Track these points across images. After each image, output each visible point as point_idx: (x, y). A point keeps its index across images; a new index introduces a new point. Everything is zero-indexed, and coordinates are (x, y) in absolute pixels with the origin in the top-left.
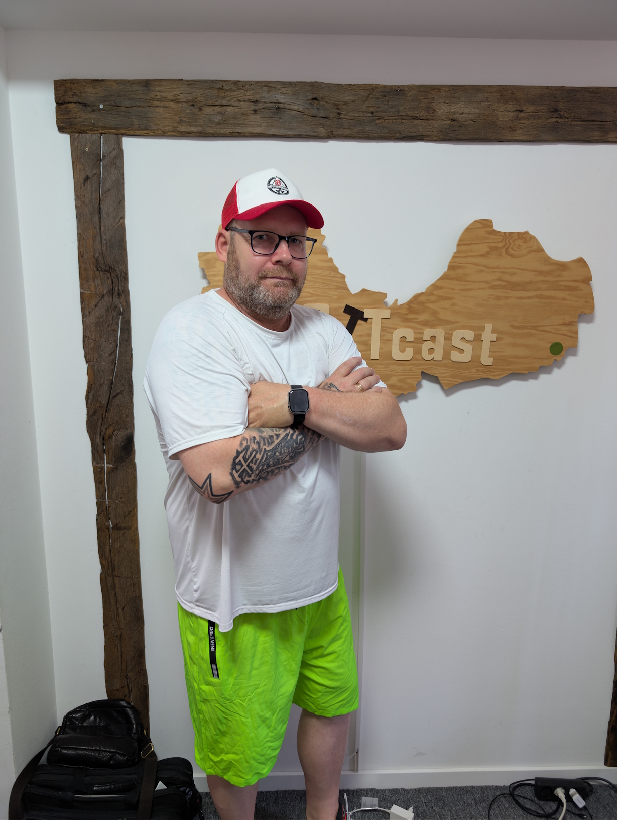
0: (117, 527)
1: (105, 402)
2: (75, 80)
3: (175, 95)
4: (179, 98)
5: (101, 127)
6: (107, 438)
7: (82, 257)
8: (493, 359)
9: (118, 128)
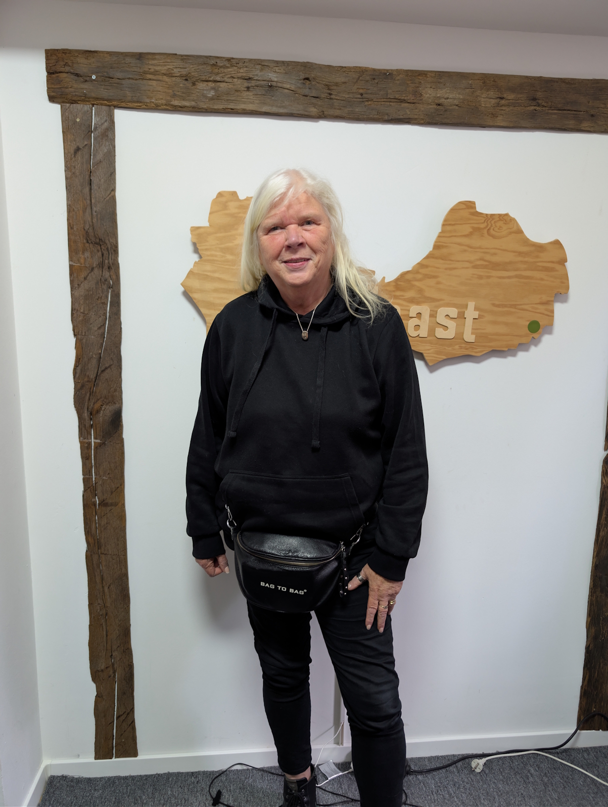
0: (103, 503)
1: (92, 376)
2: (67, 50)
3: (169, 69)
4: (172, 72)
5: (94, 98)
6: (94, 413)
7: (72, 228)
8: (475, 336)
9: (110, 99)
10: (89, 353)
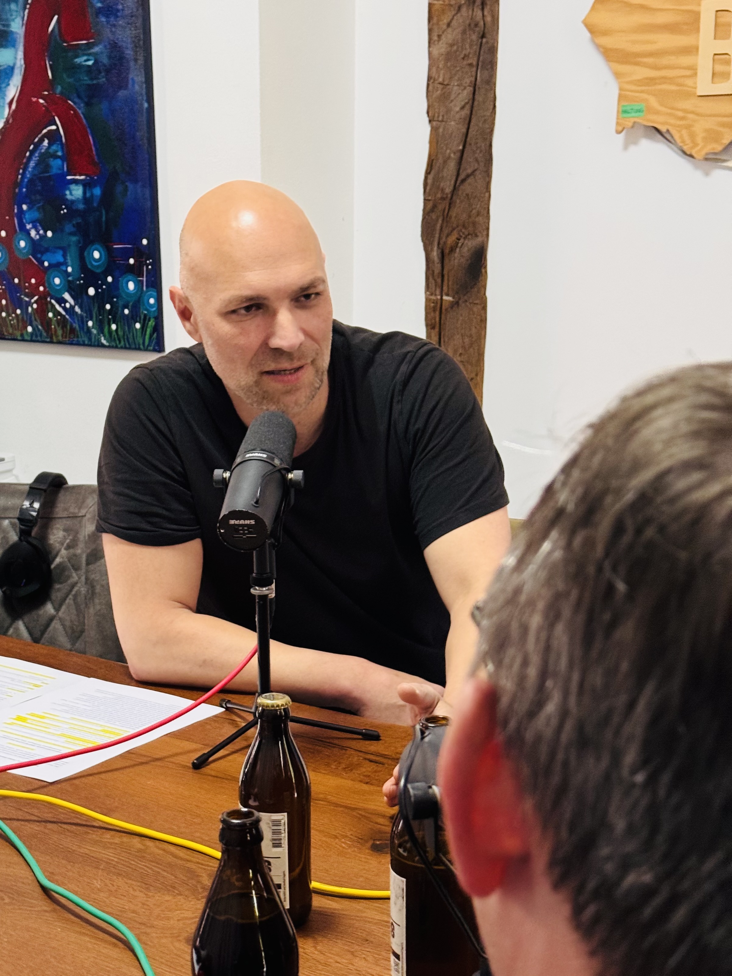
1: (448, 189)
6: (448, 251)
10: (446, 151)
